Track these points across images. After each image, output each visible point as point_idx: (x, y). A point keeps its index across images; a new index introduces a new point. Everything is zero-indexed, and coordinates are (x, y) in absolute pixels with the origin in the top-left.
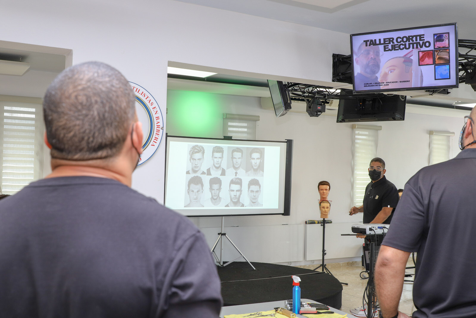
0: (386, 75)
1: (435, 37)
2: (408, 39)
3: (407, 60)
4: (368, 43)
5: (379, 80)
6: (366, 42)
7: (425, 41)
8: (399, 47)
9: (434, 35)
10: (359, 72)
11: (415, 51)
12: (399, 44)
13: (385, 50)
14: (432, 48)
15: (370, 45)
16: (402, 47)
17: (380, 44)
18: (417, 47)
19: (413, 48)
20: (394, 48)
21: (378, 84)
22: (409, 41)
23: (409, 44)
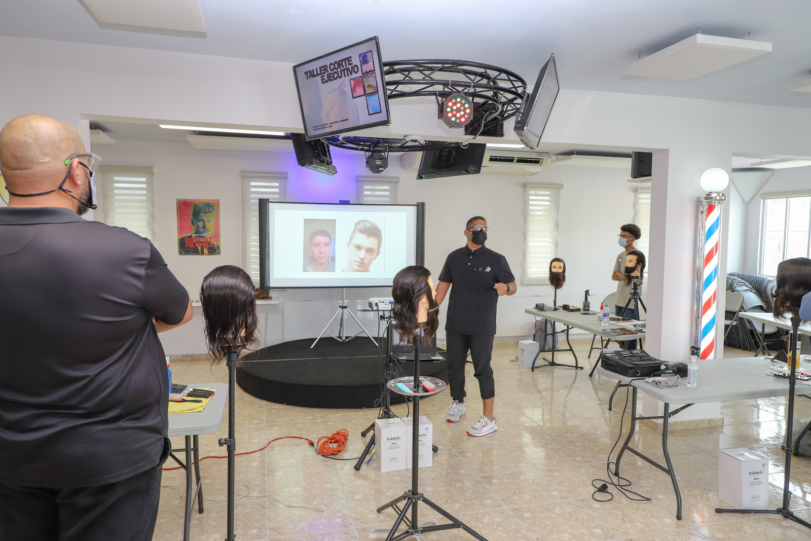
1: (361, 58)
2: (339, 63)
3: (343, 93)
4: (308, 74)
6: (306, 73)
7: (353, 65)
8: (333, 76)
9: (360, 55)
12: (333, 72)
13: (323, 83)
14: (360, 74)
16: (336, 75)
17: (318, 75)
18: (348, 75)
19: (345, 76)
21: (323, 126)
22: (340, 68)
23: (341, 71)
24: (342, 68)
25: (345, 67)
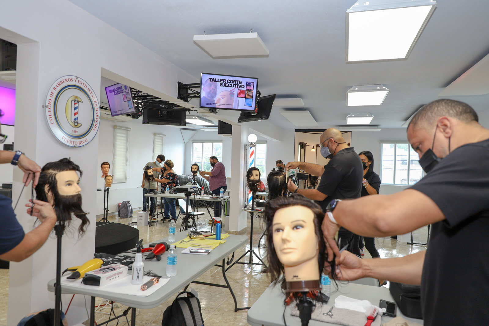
0: (219, 100)
1: (247, 84)
2: (234, 82)
3: (232, 94)
4: (211, 80)
5: (215, 102)
6: (210, 79)
7: (242, 85)
8: (228, 85)
9: (247, 82)
10: (204, 96)
11: (236, 89)
12: (228, 84)
13: (220, 86)
14: (245, 89)
15: (212, 81)
16: (230, 85)
17: (218, 81)
18: (238, 87)
19: (236, 87)
20: (225, 85)
21: (214, 104)
22: (234, 83)
23: (234, 85)
24: (235, 84)
25: (237, 84)
